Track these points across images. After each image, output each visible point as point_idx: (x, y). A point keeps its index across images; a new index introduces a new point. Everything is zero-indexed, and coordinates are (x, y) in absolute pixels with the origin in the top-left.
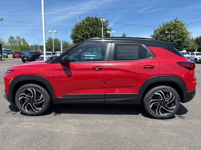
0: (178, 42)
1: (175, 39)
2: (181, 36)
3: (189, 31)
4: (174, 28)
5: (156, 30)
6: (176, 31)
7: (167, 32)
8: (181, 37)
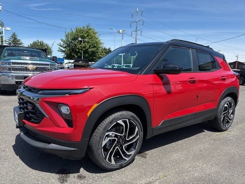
0: (93, 52)
1: (89, 48)
2: (95, 45)
3: (101, 41)
4: (88, 36)
5: (68, 34)
6: (90, 39)
7: (80, 39)
8: (95, 47)
